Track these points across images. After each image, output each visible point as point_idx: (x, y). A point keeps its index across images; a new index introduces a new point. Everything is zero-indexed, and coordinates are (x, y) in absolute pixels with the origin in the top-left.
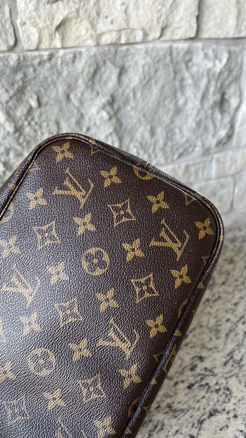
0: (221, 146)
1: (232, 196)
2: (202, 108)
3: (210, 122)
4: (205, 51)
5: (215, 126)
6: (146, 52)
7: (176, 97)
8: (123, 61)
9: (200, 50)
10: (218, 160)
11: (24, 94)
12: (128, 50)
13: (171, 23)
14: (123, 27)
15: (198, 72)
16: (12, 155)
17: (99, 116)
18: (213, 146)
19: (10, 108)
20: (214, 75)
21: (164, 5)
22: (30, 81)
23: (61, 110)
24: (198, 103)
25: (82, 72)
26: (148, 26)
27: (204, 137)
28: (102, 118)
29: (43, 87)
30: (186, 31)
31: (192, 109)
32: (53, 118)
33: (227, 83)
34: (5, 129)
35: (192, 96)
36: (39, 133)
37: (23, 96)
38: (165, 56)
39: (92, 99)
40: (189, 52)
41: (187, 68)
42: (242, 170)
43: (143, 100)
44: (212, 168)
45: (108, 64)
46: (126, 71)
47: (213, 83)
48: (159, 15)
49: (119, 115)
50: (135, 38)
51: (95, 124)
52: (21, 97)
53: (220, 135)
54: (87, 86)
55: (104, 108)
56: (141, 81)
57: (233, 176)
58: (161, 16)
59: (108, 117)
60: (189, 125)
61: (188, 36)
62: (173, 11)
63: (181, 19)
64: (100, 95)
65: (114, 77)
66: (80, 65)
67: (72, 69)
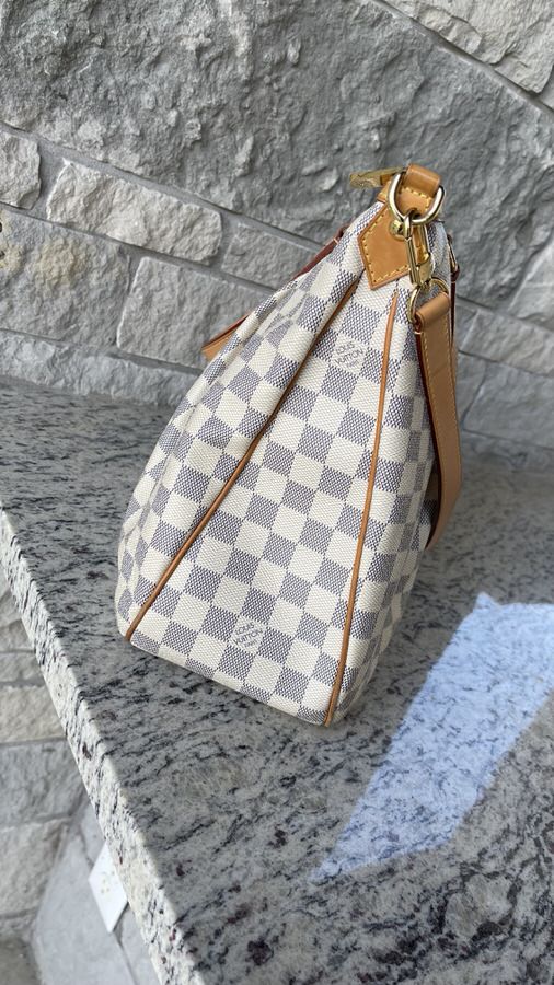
0: (493, 298)
1: (471, 398)
2: (499, 217)
3: (500, 247)
4: (541, 125)
5: (501, 261)
6: (470, 76)
7: (473, 176)
8: (434, 67)
9: (536, 120)
10: (480, 319)
11: (287, 28)
12: (449, 56)
13: (520, 53)
14: (462, 16)
15: (519, 152)
16: (220, 120)
17: (366, 135)
18: (486, 290)
19: (261, 37)
20: (536, 171)
21: (523, 21)
22: (304, 14)
23: (321, 90)
24: (498, 202)
25: (378, 49)
26: (492, 36)
27: (480, 269)
28: (369, 141)
29: (316, 36)
30: (533, 78)
31: (487, 209)
32: (305, 96)
33: (545, 196)
34: (235, 69)
35: (496, 186)
36: (275, 109)
37: (284, 32)
38: (490, 98)
39: (368, 102)
40: (520, 112)
41: (508, 138)
42: (502, 360)
43: (429, 152)
44: (467, 329)
45: (415, 60)
46: (430, 90)
47: (529, 183)
48: (513, 29)
49: (389, 155)
50: (467, 41)
51: (353, 146)
52: (281, 32)
53: (502, 279)
54: (371, 79)
55: (378, 127)
56: (444, 117)
57: (488, 361)
58: (515, 31)
59: (378, 146)
60: (470, 235)
61: (531, 87)
62: (530, 37)
63: (534, 56)
64: (382, 103)
65: (411, 87)
66: (380, 36)
67: (366, 35)
